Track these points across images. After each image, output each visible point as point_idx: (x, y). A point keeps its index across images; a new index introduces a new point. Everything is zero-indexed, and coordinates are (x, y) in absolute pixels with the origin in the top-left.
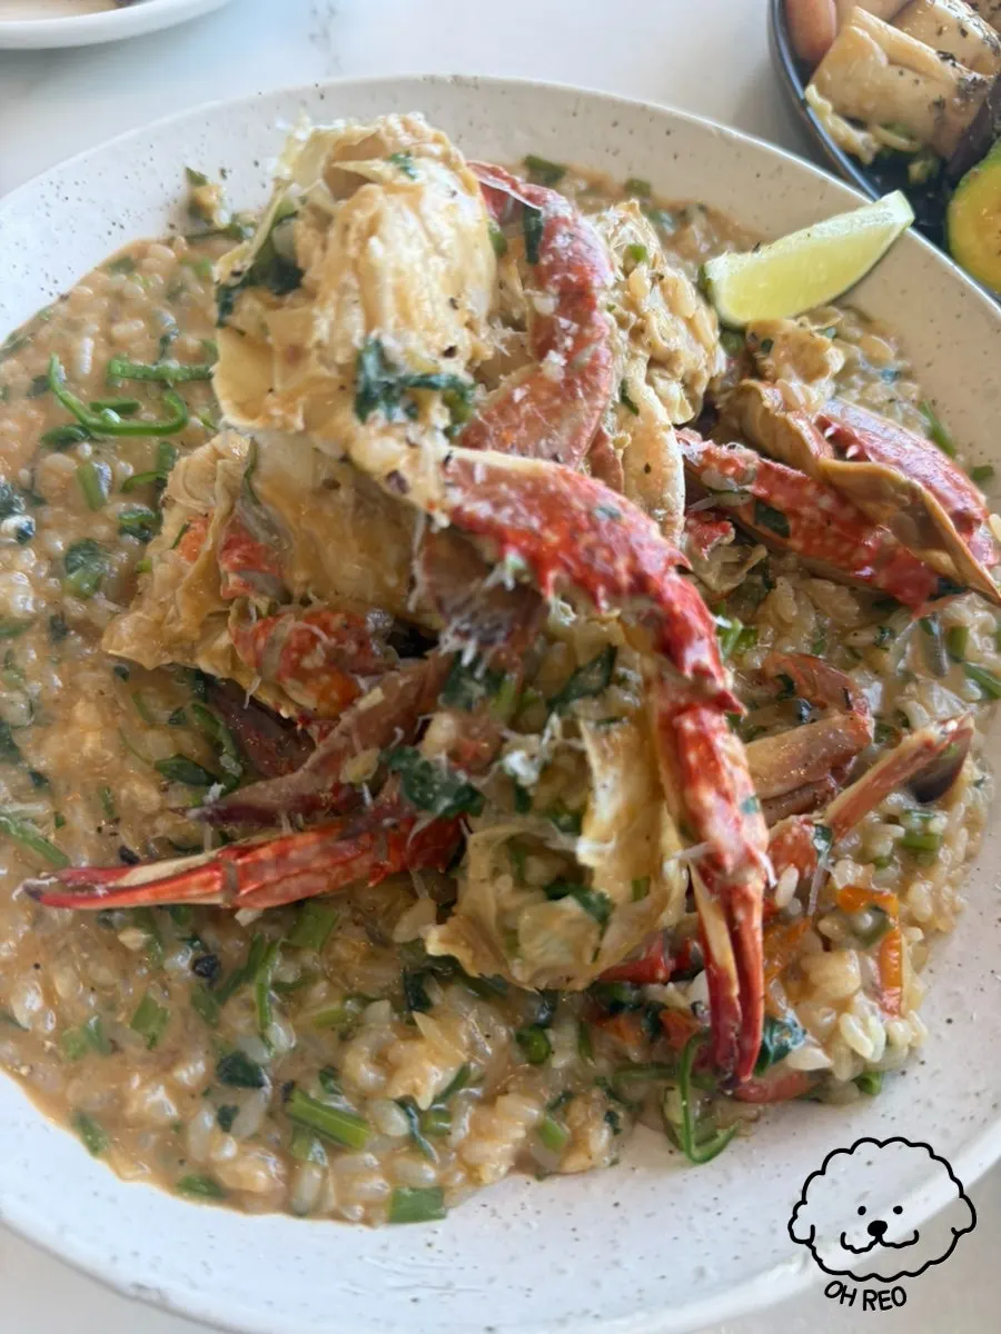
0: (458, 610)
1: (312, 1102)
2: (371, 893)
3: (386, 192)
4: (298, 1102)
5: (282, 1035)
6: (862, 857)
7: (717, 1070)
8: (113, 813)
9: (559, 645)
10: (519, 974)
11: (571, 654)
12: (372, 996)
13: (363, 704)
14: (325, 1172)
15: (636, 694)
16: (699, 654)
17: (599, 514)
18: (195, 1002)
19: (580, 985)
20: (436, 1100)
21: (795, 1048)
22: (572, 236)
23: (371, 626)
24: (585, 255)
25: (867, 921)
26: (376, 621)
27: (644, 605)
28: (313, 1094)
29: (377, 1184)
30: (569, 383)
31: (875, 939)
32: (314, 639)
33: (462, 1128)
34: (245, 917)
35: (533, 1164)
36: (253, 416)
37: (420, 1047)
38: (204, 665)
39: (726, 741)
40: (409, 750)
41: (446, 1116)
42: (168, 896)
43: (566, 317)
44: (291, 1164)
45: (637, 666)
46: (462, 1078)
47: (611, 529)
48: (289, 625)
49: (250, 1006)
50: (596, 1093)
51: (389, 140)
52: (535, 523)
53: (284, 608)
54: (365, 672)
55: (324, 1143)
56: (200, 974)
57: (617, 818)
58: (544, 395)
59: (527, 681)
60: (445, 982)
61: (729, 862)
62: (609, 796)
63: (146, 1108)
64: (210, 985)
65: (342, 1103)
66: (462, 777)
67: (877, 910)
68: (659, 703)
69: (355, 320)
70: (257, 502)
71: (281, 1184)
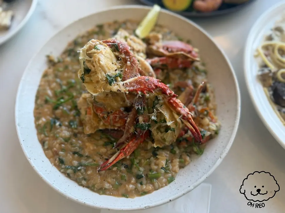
0: (135, 103)
1: (151, 175)
2: (142, 145)
3: (97, 54)
4: (149, 176)
5: (142, 169)
6: (200, 104)
7: (197, 142)
8: (101, 155)
9: (149, 100)
10: (167, 144)
11: (151, 100)
12: (149, 157)
13: (128, 121)
14: (158, 182)
15: (162, 100)
16: (168, 92)
17: (146, 81)
18: (128, 172)
19: (175, 141)
20: (166, 165)
21: (205, 134)
22: (122, 45)
23: (122, 110)
24: (125, 46)
25: (205, 113)
26: (122, 109)
27: (158, 89)
28: (150, 174)
29: (164, 180)
30: (132, 65)
31: (208, 114)
32: (116, 117)
33: (171, 167)
34: (128, 157)
35: (182, 167)
36: (97, 93)
37: (160, 160)
38: (101, 128)
39: (177, 101)
40: (138, 124)
41: (168, 167)
42: (118, 160)
43: (127, 56)
44: (153, 184)
45: (161, 97)
46: (167, 161)
47: (149, 82)
48: (111, 117)
49: (135, 168)
50: (184, 153)
51: (91, 45)
52: (139, 86)
53: (109, 114)
54: (125, 117)
55: (155, 179)
56: (126, 168)
57: (169, 118)
58: (129, 68)
59: (148, 107)
60: (158, 150)
61: (186, 115)
62: (167, 115)
63: (130, 189)
64: (128, 168)
65: (155, 172)
66: (147, 123)
67: (206, 111)
68: (166, 100)
69: (103, 73)
70: (98, 103)
71: (153, 187)
